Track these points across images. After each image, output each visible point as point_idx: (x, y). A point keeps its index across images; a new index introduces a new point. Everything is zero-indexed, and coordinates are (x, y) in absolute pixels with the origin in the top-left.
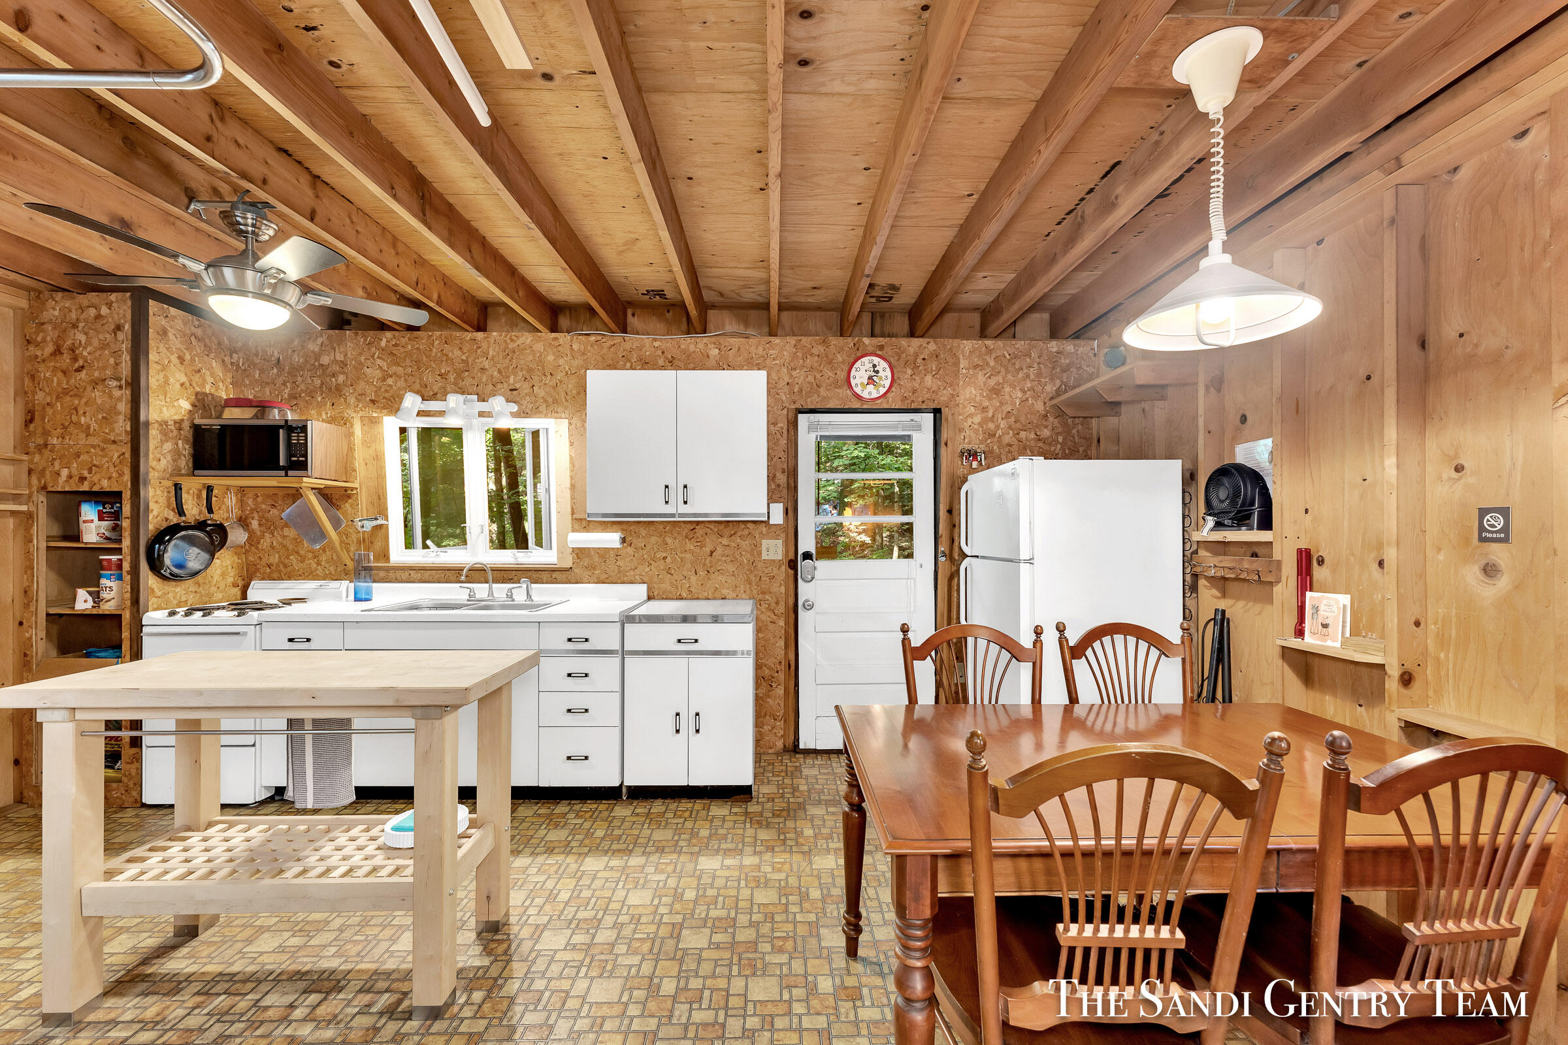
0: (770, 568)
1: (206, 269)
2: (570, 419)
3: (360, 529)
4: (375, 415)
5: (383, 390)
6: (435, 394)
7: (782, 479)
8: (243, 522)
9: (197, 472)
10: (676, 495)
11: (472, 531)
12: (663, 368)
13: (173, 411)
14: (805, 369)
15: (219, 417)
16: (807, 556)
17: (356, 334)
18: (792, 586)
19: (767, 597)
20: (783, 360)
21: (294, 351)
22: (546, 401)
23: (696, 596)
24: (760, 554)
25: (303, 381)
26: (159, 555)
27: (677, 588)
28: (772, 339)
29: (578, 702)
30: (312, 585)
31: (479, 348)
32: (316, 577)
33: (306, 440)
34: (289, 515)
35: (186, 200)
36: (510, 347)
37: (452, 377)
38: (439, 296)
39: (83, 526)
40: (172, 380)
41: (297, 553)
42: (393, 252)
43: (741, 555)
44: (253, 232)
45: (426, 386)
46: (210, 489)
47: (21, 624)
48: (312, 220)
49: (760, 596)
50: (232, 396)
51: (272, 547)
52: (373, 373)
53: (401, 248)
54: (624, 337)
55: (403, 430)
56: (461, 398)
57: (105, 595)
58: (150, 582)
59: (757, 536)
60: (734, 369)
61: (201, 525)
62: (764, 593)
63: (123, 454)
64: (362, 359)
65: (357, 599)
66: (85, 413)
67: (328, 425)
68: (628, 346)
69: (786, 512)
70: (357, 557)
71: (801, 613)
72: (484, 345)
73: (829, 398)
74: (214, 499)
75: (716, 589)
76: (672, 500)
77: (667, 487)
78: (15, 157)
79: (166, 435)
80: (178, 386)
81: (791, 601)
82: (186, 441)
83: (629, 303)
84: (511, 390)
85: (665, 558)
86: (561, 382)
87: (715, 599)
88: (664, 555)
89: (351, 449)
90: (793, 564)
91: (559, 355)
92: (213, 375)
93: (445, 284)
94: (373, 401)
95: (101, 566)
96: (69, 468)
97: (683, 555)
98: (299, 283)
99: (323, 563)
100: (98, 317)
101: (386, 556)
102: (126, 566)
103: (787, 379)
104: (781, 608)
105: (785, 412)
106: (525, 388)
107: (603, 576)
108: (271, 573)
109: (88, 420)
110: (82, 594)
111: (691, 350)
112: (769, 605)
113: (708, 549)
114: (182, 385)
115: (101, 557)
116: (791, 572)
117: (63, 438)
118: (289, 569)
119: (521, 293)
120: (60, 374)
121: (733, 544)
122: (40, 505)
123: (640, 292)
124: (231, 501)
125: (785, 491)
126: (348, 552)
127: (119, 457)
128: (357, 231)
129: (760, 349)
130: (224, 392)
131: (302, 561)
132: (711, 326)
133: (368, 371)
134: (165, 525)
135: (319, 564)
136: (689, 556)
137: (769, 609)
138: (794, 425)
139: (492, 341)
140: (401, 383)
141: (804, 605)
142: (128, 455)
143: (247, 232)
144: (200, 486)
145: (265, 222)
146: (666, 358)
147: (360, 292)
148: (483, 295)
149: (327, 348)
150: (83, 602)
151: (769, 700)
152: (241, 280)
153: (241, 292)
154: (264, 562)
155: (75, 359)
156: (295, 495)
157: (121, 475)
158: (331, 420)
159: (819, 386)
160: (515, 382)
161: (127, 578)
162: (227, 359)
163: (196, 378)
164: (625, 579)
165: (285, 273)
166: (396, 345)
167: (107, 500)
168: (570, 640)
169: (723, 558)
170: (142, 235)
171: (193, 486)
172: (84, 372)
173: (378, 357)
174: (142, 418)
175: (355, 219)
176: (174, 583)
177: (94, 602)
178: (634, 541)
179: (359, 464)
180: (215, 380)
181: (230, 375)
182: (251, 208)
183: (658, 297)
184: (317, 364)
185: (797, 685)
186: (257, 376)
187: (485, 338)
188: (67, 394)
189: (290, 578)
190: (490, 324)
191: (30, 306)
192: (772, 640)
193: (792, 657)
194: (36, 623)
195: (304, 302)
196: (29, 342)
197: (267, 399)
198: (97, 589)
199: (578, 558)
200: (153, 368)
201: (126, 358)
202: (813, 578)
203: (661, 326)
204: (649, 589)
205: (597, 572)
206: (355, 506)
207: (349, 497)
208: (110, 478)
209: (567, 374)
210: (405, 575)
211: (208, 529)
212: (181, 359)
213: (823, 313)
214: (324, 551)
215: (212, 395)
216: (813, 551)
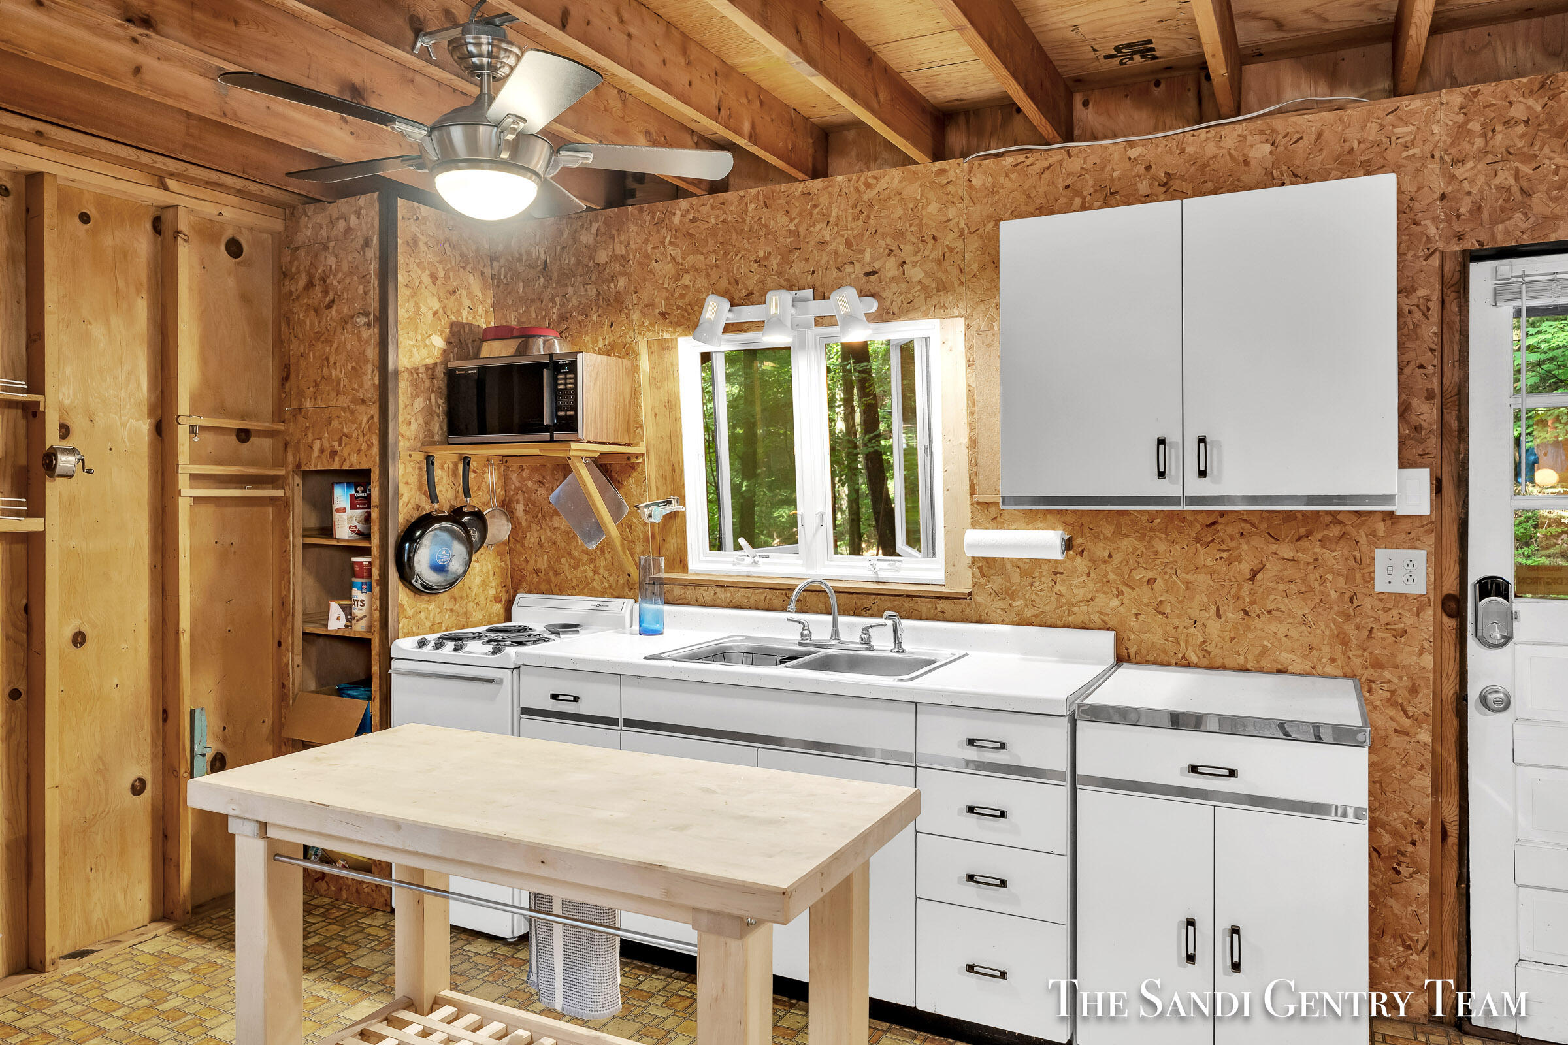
0: (1395, 612)
1: (429, 135)
2: (968, 317)
3: (646, 520)
4: (666, 336)
5: (677, 295)
6: (750, 294)
7: (1427, 413)
8: (506, 507)
9: (453, 438)
10: (1185, 460)
11: (806, 522)
12: (1148, 198)
13: (424, 352)
14: (1490, 158)
15: (476, 356)
16: (1491, 587)
17: (641, 210)
18: (1450, 652)
19: (1387, 674)
20: (1427, 148)
21: (563, 248)
22: (924, 288)
23: (1219, 661)
24: (1369, 579)
25: (575, 292)
26: (409, 558)
27: (1177, 642)
28: (1403, 102)
29: (989, 864)
30: (588, 603)
31: (815, 206)
32: (592, 593)
33: (575, 384)
34: (558, 497)
35: (410, 35)
36: (865, 197)
37: (774, 262)
38: (753, 127)
39: (336, 516)
40: (423, 309)
41: (570, 554)
42: (682, 61)
43: (1323, 580)
44: (489, 64)
45: (737, 282)
46: (466, 461)
47: (279, 644)
48: (563, 26)
49: (1370, 671)
50: (492, 324)
51: (541, 545)
52: (663, 269)
53: (695, 53)
54: (1067, 150)
55: (706, 358)
56: (788, 296)
57: (358, 611)
58: (400, 596)
59: (1363, 540)
60: (1307, 180)
61: (456, 515)
62: (1378, 665)
63: (372, 417)
64: (649, 248)
65: (644, 632)
66: (335, 364)
67: (605, 358)
68: (1075, 165)
69: (1438, 487)
70: (642, 562)
71: (1476, 718)
72: (824, 200)
73: (1557, 218)
74: (472, 475)
75: (1265, 651)
76: (1173, 469)
77: (1161, 441)
78: (236, 23)
79: (417, 387)
80: (430, 316)
81: (1449, 689)
82: (440, 395)
83: (1078, 80)
84: (868, 274)
85: (1151, 582)
86: (951, 250)
87: (1260, 671)
88: (1150, 575)
89: (635, 393)
90: (1454, 606)
91: (948, 201)
92: (470, 296)
93: (762, 103)
94: (663, 315)
95: (353, 571)
96: (320, 439)
97: (1190, 577)
98: (547, 133)
99: (602, 571)
100: (348, 230)
101: (680, 561)
102: (375, 573)
103: (1439, 185)
104: (1424, 703)
105: (1435, 261)
106: (890, 268)
107: (1029, 613)
108: (539, 583)
109: (338, 373)
110: (335, 608)
111: (1209, 154)
112: (1393, 693)
113: (1245, 567)
114: (435, 314)
115: (354, 559)
116: (1450, 623)
117: (315, 399)
118: (560, 578)
119: (883, 96)
120: (312, 313)
121: (1303, 557)
122: (296, 488)
123: (1102, 54)
124: (492, 477)
125: (1433, 442)
126: (632, 554)
127: (368, 422)
128: (629, 35)
129: (1372, 128)
130: (483, 321)
131: (576, 567)
132: (1251, 98)
133: (657, 266)
134: (416, 515)
135: (596, 572)
136: (1202, 580)
137: (1391, 702)
138: (1460, 288)
139: (836, 191)
140: (702, 282)
141: (1483, 700)
142: (376, 420)
143: (481, 67)
144: (455, 459)
145: (504, 45)
146: (1153, 178)
147: (642, 139)
148: (823, 113)
149: (604, 239)
150: (336, 621)
151: (1391, 902)
152: (472, 142)
153: (474, 162)
154: (530, 567)
155: (326, 292)
156: (564, 469)
157: (370, 446)
158: (607, 352)
159: (1526, 193)
160: (873, 259)
161: (376, 590)
162: (487, 271)
163: (451, 302)
164: (1070, 619)
165: (525, 120)
166: (694, 220)
167: (358, 478)
168: (971, 742)
169: (1282, 587)
170: (375, 104)
171: (447, 457)
172: (335, 308)
173: (671, 243)
174: (391, 366)
175: (626, 16)
176: (426, 598)
177: (347, 620)
178: (1089, 546)
179: (646, 417)
180: (473, 302)
181: (490, 293)
182: (486, 28)
183: (1137, 58)
184: (591, 264)
185: (1464, 878)
186: (521, 291)
187: (825, 188)
188: (318, 339)
189: (561, 592)
190: (834, 163)
191: (286, 227)
192: (1400, 772)
193: (1450, 813)
194: (293, 644)
195: (556, 163)
196: (285, 274)
197: (534, 324)
198: (349, 603)
199: (983, 576)
200: (403, 292)
201: (374, 282)
202: (1507, 639)
203: (1142, 116)
204: (1119, 642)
205: (1018, 603)
206: (641, 482)
207: (633, 467)
208: (359, 451)
209: (962, 232)
210: (708, 594)
211: (465, 519)
212: (434, 277)
213: (1534, 22)
214: (602, 552)
215: (470, 325)
216: (1509, 576)
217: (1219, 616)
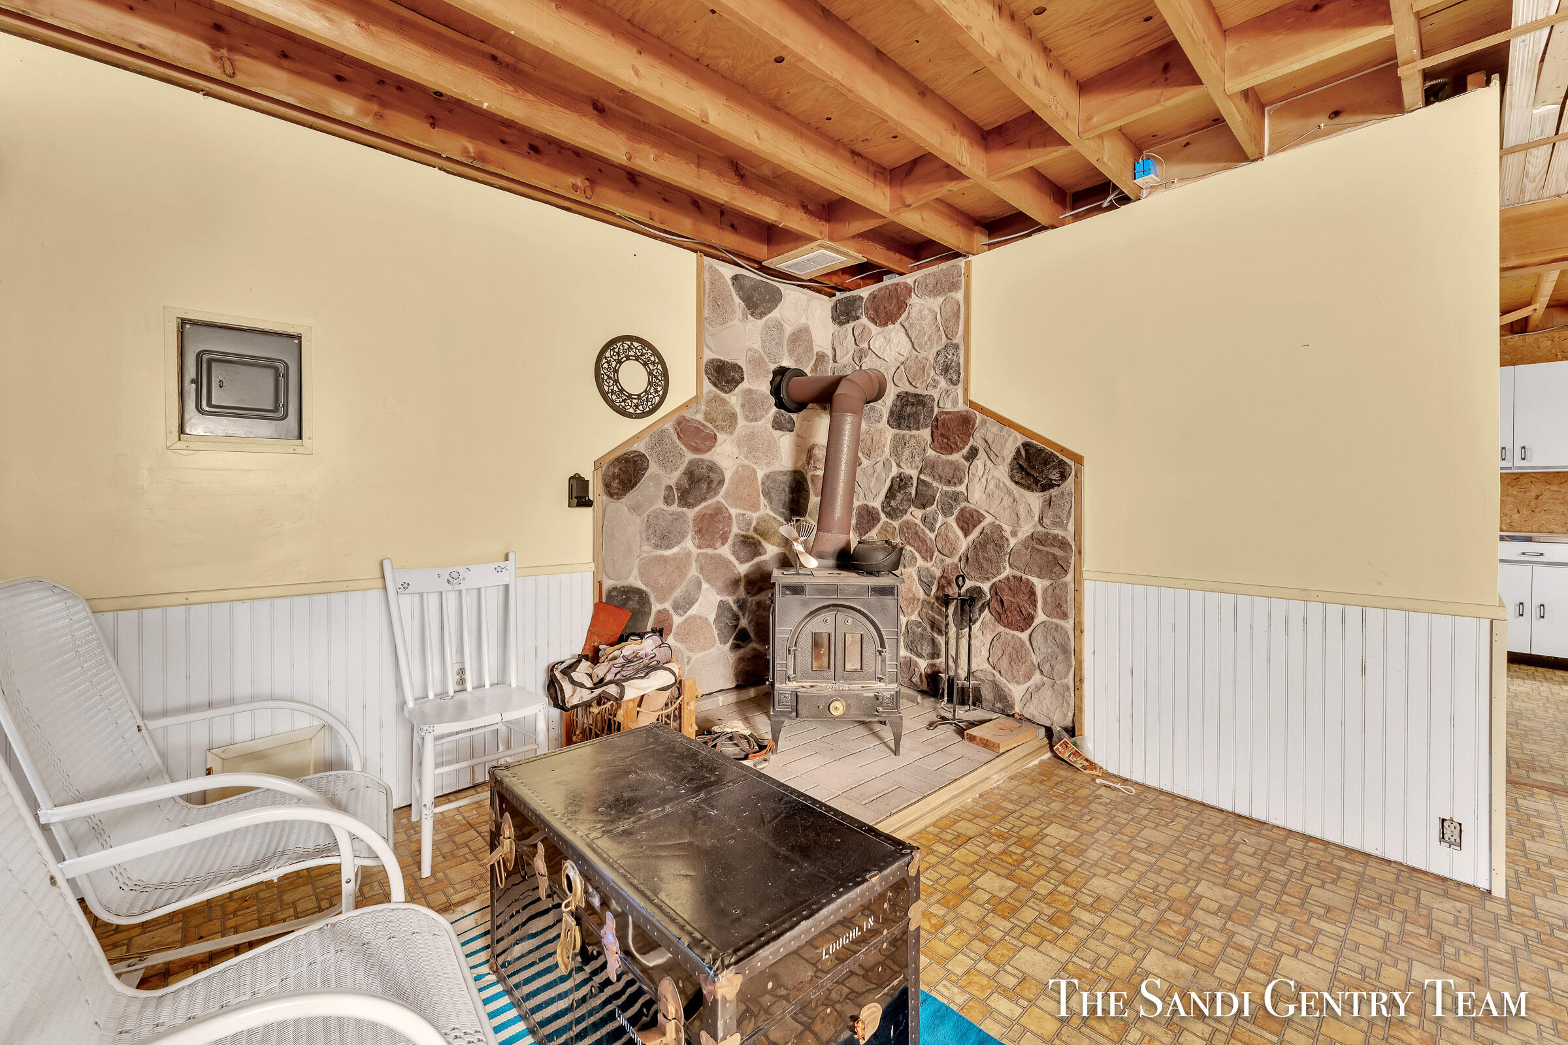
77: (1503, 448)
113: (1533, 495)
169: (1551, 501)
217: (1518, 512)
